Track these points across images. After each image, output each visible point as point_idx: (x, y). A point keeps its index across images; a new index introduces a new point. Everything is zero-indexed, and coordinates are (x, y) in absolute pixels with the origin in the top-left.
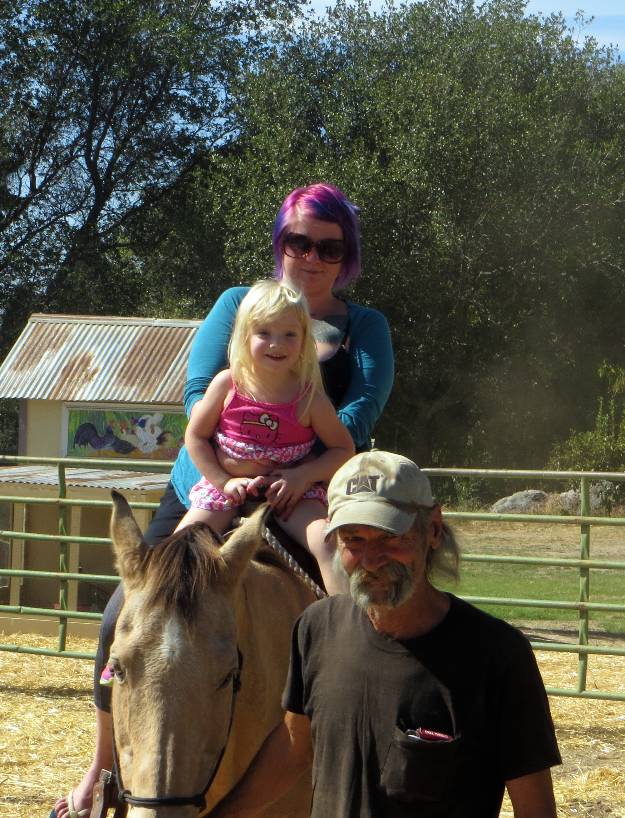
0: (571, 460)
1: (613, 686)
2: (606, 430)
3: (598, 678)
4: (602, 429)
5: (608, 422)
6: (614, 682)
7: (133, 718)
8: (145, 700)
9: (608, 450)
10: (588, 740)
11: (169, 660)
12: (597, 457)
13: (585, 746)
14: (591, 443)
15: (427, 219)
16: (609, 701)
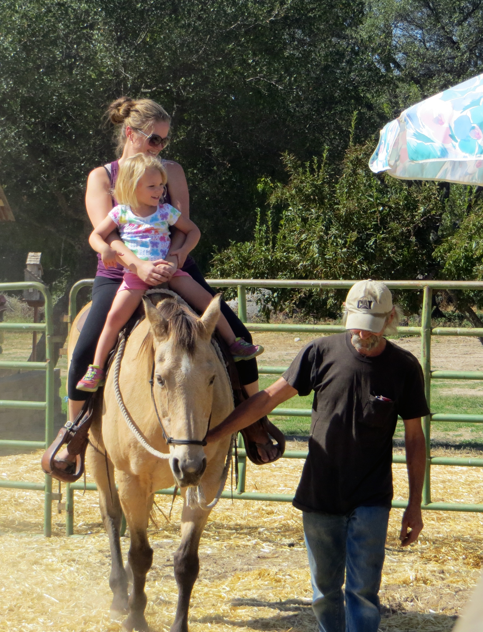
0: (231, 270)
1: (273, 486)
2: (264, 240)
3: (259, 479)
4: (261, 239)
5: (266, 232)
6: (275, 482)
7: (170, 403)
8: (176, 394)
9: (266, 259)
10: (249, 540)
11: (186, 374)
12: (256, 266)
13: (246, 546)
14: (250, 253)
15: (89, 38)
16: (268, 502)
